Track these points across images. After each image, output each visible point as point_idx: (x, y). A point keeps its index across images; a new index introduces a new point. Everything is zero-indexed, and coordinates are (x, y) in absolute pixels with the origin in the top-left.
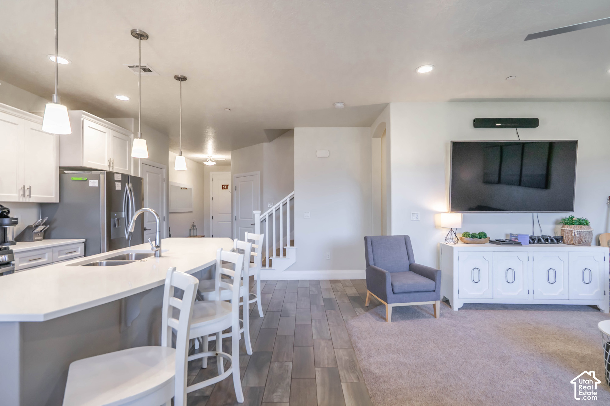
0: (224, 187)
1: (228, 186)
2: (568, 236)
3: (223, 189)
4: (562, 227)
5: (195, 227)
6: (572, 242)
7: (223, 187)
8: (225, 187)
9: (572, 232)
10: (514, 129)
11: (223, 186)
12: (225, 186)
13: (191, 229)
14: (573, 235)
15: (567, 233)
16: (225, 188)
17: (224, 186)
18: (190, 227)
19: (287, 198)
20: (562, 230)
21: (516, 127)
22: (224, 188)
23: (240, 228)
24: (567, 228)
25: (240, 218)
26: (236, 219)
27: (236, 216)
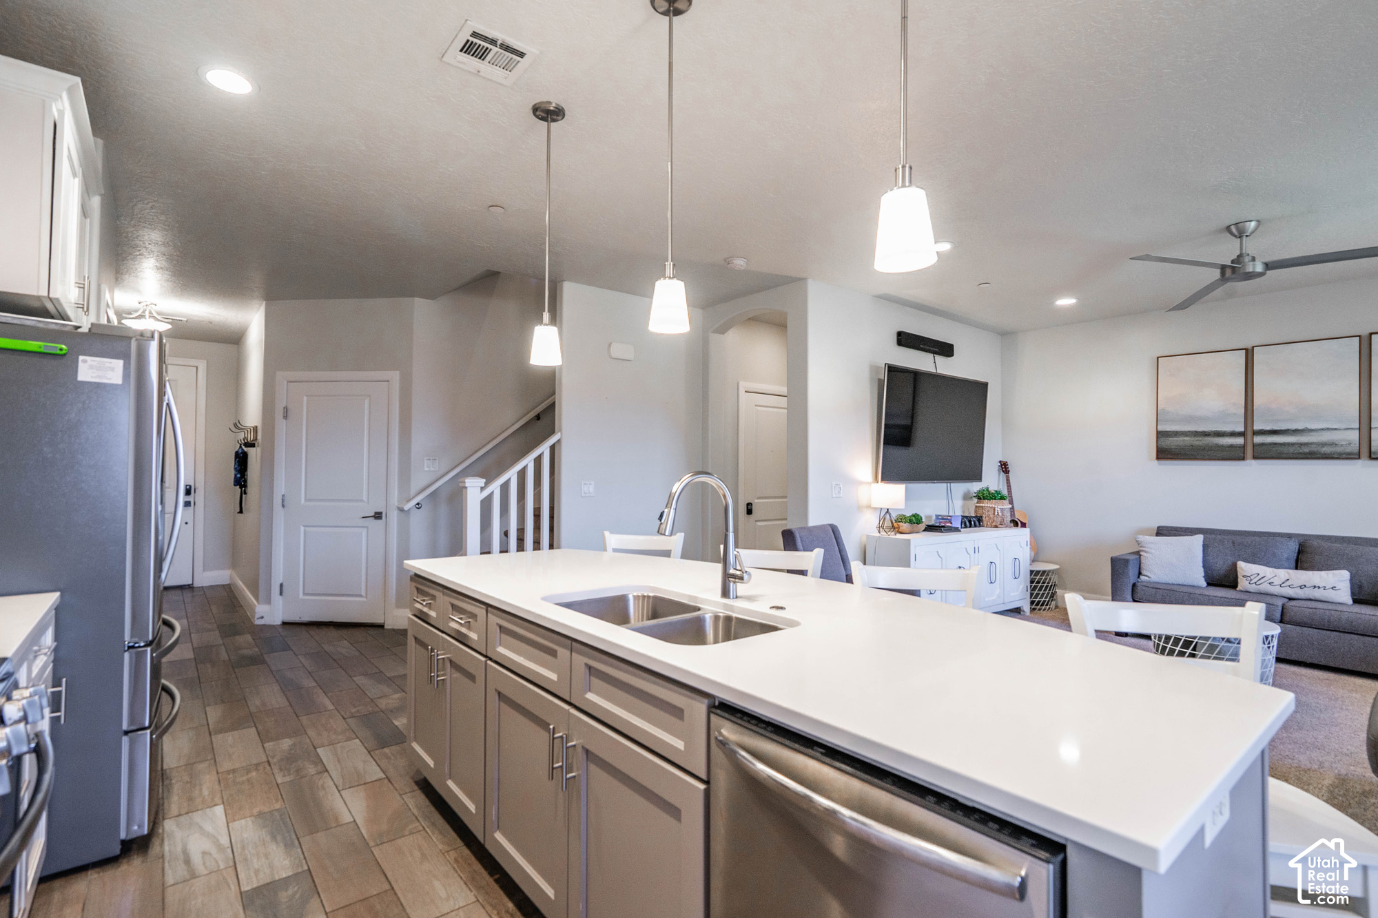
2: (988, 516)
4: (977, 503)
6: (994, 524)
9: (994, 510)
10: (931, 356)
14: (996, 513)
15: (988, 511)
19: (544, 449)
20: (976, 507)
21: (934, 353)
23: (302, 528)
24: (987, 504)
25: (306, 500)
26: (285, 503)
27: (283, 496)
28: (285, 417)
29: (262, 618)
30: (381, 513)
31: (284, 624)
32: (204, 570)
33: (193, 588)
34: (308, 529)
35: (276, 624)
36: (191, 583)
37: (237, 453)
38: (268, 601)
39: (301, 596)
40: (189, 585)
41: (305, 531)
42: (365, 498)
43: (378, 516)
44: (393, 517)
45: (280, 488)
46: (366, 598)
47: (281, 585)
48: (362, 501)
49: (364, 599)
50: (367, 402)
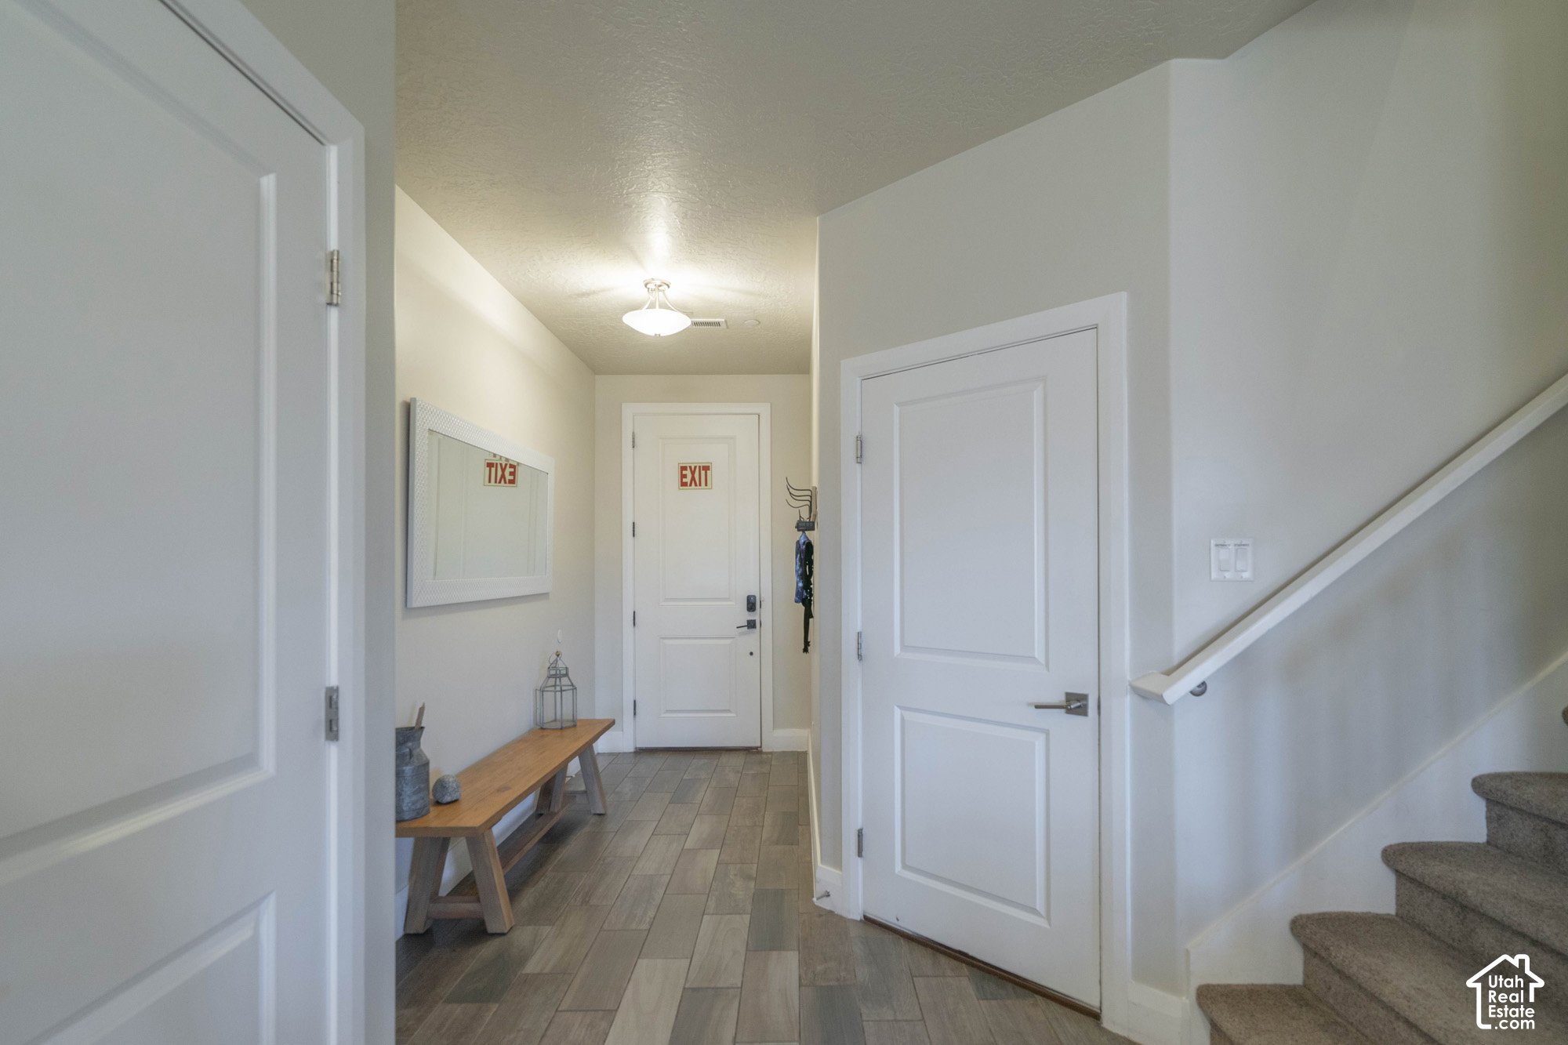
0: (689, 476)
1: (706, 468)
3: (684, 484)
5: (566, 675)
7: (685, 476)
8: (693, 476)
11: (683, 468)
12: (693, 473)
13: (542, 691)
16: (693, 478)
17: (688, 473)
18: (538, 677)
22: (688, 480)
23: (897, 712)
25: (904, 647)
26: (863, 652)
27: (859, 635)
28: (860, 459)
29: (828, 895)
30: (1083, 698)
31: (868, 920)
32: (774, 728)
33: (761, 752)
34: (907, 714)
35: (851, 917)
36: (759, 745)
37: (798, 542)
38: (836, 860)
39: (898, 867)
40: (757, 748)
41: (903, 719)
42: (1039, 653)
43: (1075, 704)
44: (1122, 711)
45: (854, 619)
46: (1048, 918)
47: (860, 834)
48: (1032, 659)
49: (1042, 922)
50: (1037, 396)
